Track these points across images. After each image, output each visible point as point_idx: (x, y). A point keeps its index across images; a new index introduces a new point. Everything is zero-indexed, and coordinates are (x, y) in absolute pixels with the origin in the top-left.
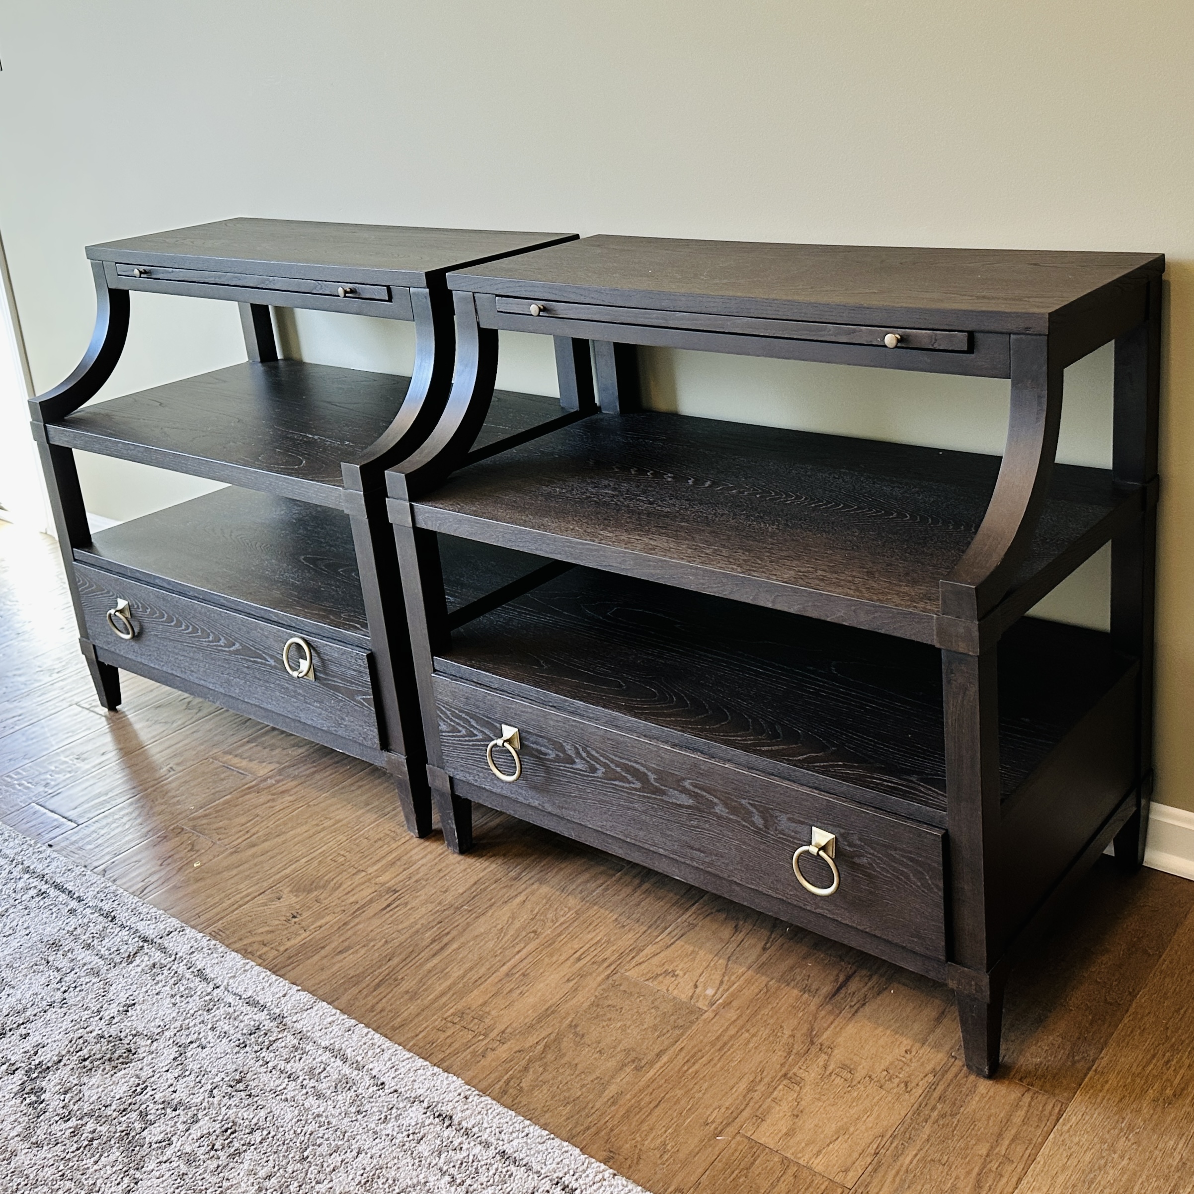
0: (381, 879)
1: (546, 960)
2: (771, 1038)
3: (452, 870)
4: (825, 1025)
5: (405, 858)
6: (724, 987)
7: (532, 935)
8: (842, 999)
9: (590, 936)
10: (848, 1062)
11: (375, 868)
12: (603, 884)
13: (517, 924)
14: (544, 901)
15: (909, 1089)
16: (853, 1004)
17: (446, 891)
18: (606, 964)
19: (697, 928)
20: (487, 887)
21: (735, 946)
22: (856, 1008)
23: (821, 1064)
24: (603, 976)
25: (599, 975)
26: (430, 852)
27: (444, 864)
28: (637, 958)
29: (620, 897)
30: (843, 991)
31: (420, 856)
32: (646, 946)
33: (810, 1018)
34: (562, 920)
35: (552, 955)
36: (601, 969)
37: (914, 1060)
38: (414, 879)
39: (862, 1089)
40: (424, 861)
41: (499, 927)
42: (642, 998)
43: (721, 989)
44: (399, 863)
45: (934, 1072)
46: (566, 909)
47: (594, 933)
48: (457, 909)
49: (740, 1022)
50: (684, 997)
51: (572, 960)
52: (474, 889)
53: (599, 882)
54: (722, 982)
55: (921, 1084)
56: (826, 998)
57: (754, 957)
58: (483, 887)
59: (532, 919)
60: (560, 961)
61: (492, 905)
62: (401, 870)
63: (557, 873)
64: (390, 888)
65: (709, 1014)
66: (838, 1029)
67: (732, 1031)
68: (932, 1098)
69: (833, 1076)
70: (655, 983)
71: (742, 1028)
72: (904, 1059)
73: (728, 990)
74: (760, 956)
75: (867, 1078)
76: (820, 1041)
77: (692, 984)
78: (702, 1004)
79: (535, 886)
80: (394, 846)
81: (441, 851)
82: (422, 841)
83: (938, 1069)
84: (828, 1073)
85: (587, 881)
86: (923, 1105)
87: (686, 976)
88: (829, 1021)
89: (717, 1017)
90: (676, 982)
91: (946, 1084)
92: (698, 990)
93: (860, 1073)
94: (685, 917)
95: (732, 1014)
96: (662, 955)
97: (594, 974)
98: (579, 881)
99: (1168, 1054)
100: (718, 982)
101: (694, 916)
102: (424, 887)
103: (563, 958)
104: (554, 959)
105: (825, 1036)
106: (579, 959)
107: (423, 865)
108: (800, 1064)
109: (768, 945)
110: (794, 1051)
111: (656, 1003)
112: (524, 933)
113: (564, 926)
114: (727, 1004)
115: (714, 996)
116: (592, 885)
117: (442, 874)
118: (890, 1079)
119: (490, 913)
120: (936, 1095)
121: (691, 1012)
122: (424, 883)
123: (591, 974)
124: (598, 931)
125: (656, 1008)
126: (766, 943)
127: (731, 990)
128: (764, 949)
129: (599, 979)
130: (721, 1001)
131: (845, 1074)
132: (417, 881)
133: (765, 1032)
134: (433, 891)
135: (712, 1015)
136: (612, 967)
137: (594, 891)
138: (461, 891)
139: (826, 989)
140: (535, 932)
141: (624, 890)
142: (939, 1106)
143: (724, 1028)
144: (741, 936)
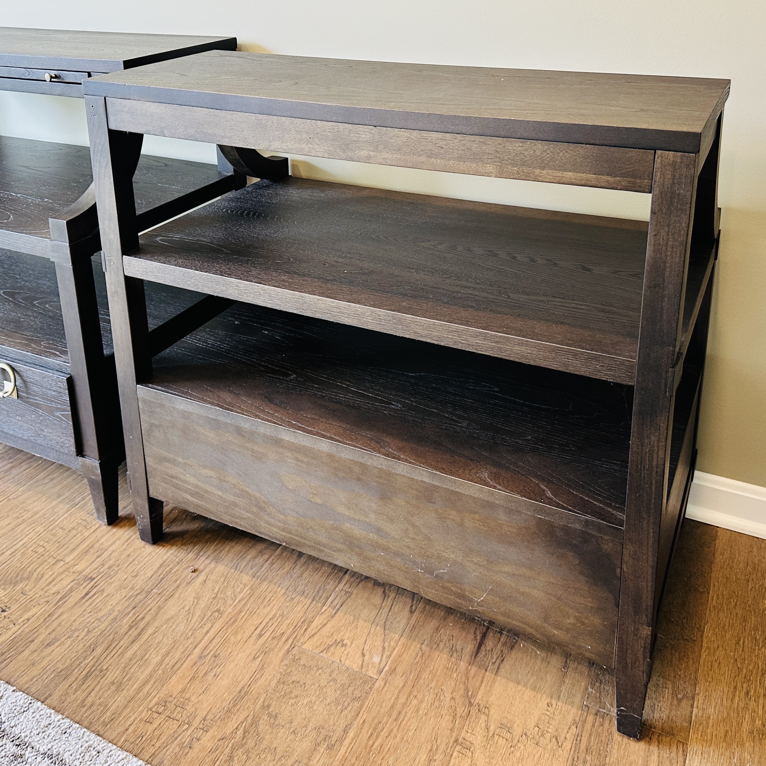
0: (78, 568)
1: (232, 638)
2: (436, 703)
3: (139, 554)
4: (478, 684)
5: (97, 545)
6: (387, 653)
7: (217, 614)
8: (484, 656)
9: (266, 611)
10: (504, 721)
11: (72, 556)
12: (269, 558)
13: (202, 604)
14: (222, 579)
15: (560, 744)
16: (494, 660)
17: (136, 576)
18: (284, 639)
19: (353, 596)
20: (171, 569)
21: (388, 610)
22: (497, 663)
23: (483, 725)
24: (283, 652)
25: (280, 651)
26: (119, 539)
27: (132, 550)
28: (309, 630)
29: (284, 571)
30: (483, 648)
31: (110, 543)
32: (314, 617)
33: (464, 678)
34: (240, 596)
35: (236, 633)
36: (281, 643)
37: (556, 713)
38: (107, 566)
39: (522, 747)
40: (114, 547)
41: (187, 608)
42: (320, 671)
43: (385, 656)
44: (92, 551)
45: (574, 723)
46: (242, 586)
47: (269, 608)
48: (148, 593)
49: (407, 689)
50: (355, 667)
51: (254, 636)
52: (160, 572)
53: (266, 556)
54: (384, 648)
55: (567, 737)
56: (471, 657)
57: (404, 621)
58: (168, 569)
59: (214, 598)
60: (245, 639)
61: (178, 587)
62: (95, 557)
63: (228, 551)
64: (87, 576)
65: (379, 683)
66: (488, 688)
67: (402, 700)
68: (581, 751)
69: (496, 737)
70: (329, 654)
71: (409, 696)
72: (548, 713)
73: (390, 656)
74: (409, 619)
75: (524, 736)
76: (477, 701)
77: (360, 653)
78: (372, 673)
79: (213, 565)
80: (86, 534)
81: (128, 537)
82: (110, 528)
83: (577, 719)
84: (491, 734)
85: (255, 558)
86: (576, 759)
87: (353, 645)
88: (480, 679)
89: (387, 685)
90: (346, 652)
91: (588, 735)
92: (366, 658)
93: (517, 731)
94: (341, 586)
95: (399, 681)
96: (329, 625)
97: (276, 650)
98: (249, 557)
99: (745, 685)
100: (380, 648)
101: (347, 586)
102: (116, 573)
103: (246, 635)
104: (239, 637)
105: (479, 697)
106: (260, 635)
107: (113, 551)
108: (466, 727)
109: (414, 607)
110: (458, 715)
111: (334, 675)
112: (209, 613)
113: (243, 602)
114: (393, 671)
115: (380, 662)
116: (260, 560)
117: (131, 559)
118: (543, 735)
119: (177, 595)
120: (583, 746)
121: (365, 682)
122: (116, 569)
123: (273, 650)
124: (272, 605)
125: (334, 680)
126: (412, 606)
127: (393, 655)
128: (412, 612)
129: (281, 654)
130: (387, 668)
131: (504, 733)
132: (110, 568)
133: (429, 698)
134: (125, 576)
135: (382, 684)
136: (290, 641)
137: (262, 566)
138: (149, 575)
139: (470, 648)
140: (218, 611)
141: (287, 563)
142: (588, 758)
143: (395, 696)
144: (389, 602)
